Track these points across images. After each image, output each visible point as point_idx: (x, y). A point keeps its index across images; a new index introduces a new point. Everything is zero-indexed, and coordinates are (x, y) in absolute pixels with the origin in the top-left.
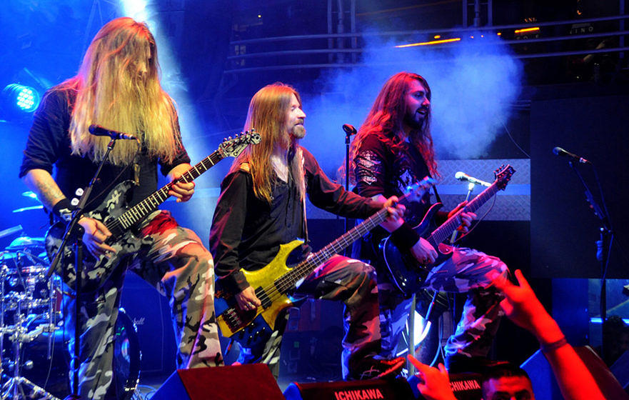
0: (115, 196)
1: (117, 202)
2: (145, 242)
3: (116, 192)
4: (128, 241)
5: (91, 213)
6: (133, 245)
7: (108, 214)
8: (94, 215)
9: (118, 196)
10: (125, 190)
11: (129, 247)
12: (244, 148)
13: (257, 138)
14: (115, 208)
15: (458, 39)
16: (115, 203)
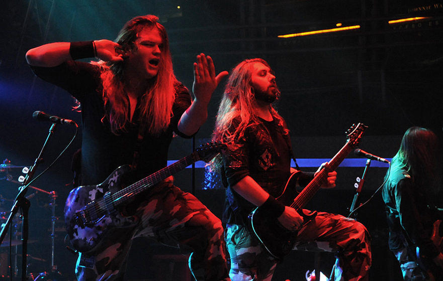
0: (115, 175)
1: (116, 181)
3: (116, 173)
5: (97, 186)
7: (108, 190)
8: (99, 188)
9: (117, 176)
14: (113, 186)
15: (358, 27)
16: (114, 182)
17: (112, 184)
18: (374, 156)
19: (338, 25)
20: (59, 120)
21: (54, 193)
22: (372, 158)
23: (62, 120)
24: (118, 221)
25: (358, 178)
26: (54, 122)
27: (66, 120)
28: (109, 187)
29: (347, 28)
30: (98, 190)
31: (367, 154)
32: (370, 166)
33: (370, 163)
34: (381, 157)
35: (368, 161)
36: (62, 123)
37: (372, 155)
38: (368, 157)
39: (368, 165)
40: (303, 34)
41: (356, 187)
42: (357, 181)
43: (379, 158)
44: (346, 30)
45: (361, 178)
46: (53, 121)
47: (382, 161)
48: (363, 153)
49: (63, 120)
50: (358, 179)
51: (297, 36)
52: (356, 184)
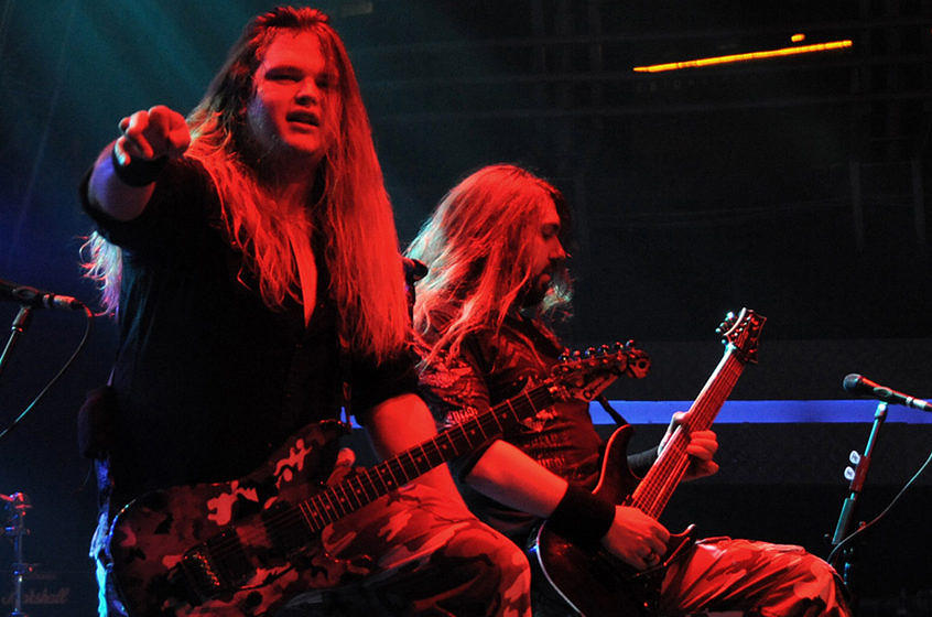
0: (297, 452)
1: (300, 467)
2: (352, 569)
3: (300, 444)
4: (316, 562)
5: (235, 484)
6: (325, 572)
7: (273, 492)
8: (241, 491)
9: (303, 453)
10: (322, 442)
11: (314, 575)
12: (608, 383)
13: (642, 365)
14: (292, 481)
15: (847, 43)
16: (294, 469)
17: (288, 476)
18: (897, 394)
19: (795, 38)
20: (40, 297)
21: (21, 499)
22: (892, 400)
23: (47, 296)
24: (320, 575)
25: (854, 453)
26: (25, 303)
27: (57, 299)
28: (278, 485)
29: (820, 47)
30: (240, 495)
31: (877, 388)
32: (887, 421)
33: (885, 412)
34: (916, 398)
35: (882, 406)
36: (46, 306)
37: (890, 392)
38: (881, 396)
39: (882, 418)
40: (699, 63)
41: (848, 477)
42: (853, 461)
43: (909, 399)
44: (817, 52)
45: (861, 452)
46: (21, 300)
47: (919, 408)
48: (867, 385)
49: (51, 298)
50: (855, 457)
51: (685, 69)
52: (849, 469)
